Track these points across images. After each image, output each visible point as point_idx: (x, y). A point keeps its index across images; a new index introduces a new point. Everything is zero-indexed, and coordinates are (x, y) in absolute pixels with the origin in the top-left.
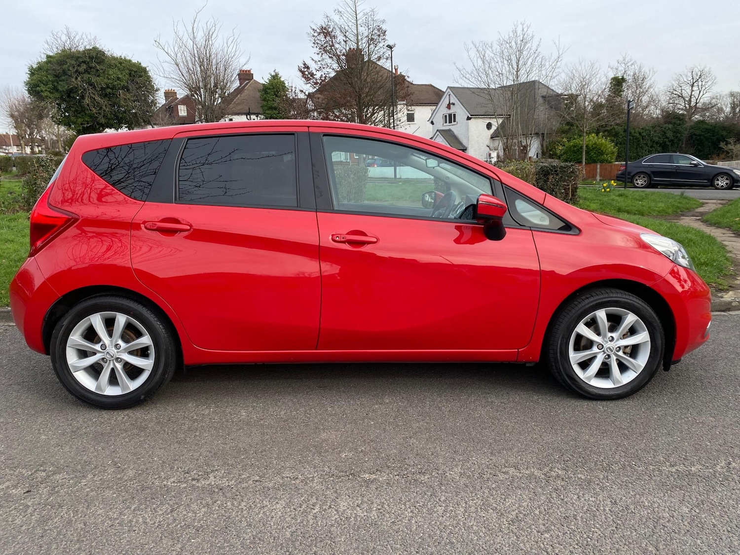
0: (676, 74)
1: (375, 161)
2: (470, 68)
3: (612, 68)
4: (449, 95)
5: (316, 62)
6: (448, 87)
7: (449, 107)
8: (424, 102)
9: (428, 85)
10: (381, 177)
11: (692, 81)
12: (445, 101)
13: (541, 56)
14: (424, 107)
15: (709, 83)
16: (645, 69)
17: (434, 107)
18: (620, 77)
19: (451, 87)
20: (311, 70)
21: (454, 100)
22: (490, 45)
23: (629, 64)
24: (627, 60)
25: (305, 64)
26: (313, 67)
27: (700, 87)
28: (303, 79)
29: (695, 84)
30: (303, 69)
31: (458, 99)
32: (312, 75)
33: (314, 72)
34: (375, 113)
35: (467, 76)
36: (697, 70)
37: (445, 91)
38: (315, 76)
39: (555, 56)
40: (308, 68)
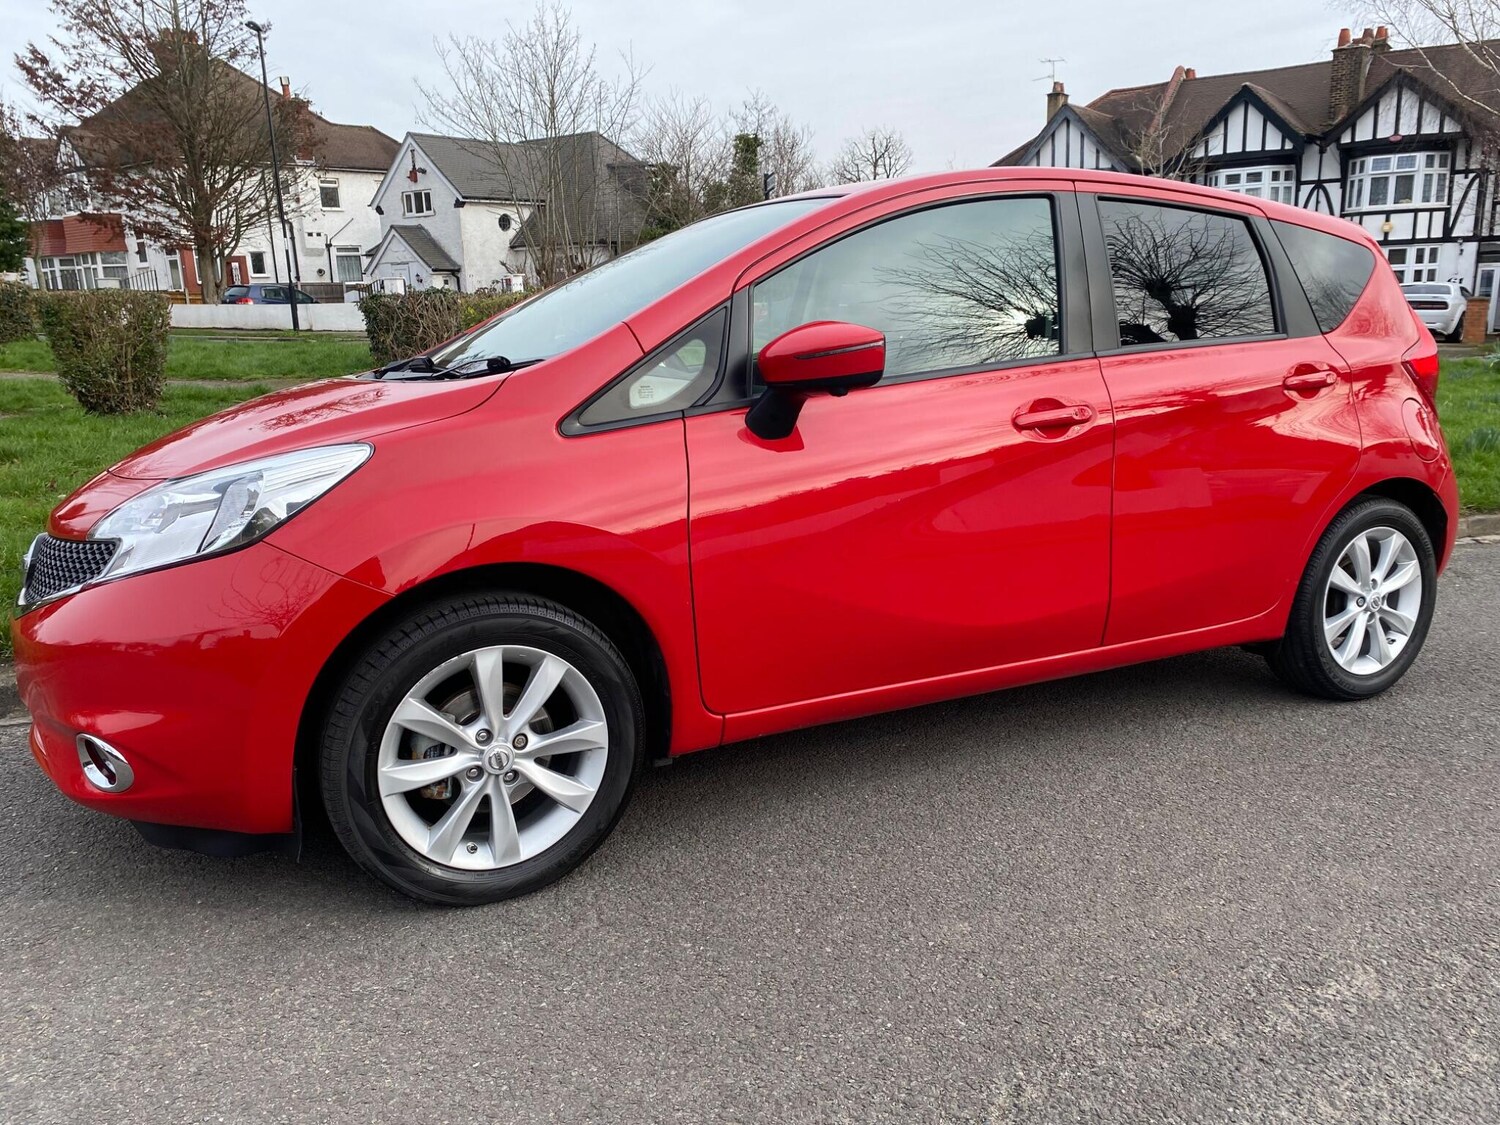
0: (846, 140)
1: (248, 292)
2: (450, 94)
3: (736, 117)
4: (412, 151)
5: (63, 48)
6: (409, 134)
7: (413, 176)
8: (357, 165)
9: (367, 128)
10: (263, 327)
11: (874, 155)
12: (403, 165)
13: (598, 81)
14: (359, 176)
15: (902, 162)
16: (796, 126)
17: (382, 178)
18: (751, 136)
19: (416, 135)
20: (51, 66)
21: (422, 162)
22: (490, 47)
23: (765, 111)
24: (760, 102)
25: (34, 51)
26: (59, 61)
27: (888, 168)
28: (32, 87)
29: (880, 162)
30: (29, 64)
31: (432, 161)
32: (58, 79)
33: (65, 75)
34: (236, 179)
35: (446, 110)
36: (881, 137)
37: (401, 141)
38: (65, 83)
39: (625, 84)
40: (44, 61)
